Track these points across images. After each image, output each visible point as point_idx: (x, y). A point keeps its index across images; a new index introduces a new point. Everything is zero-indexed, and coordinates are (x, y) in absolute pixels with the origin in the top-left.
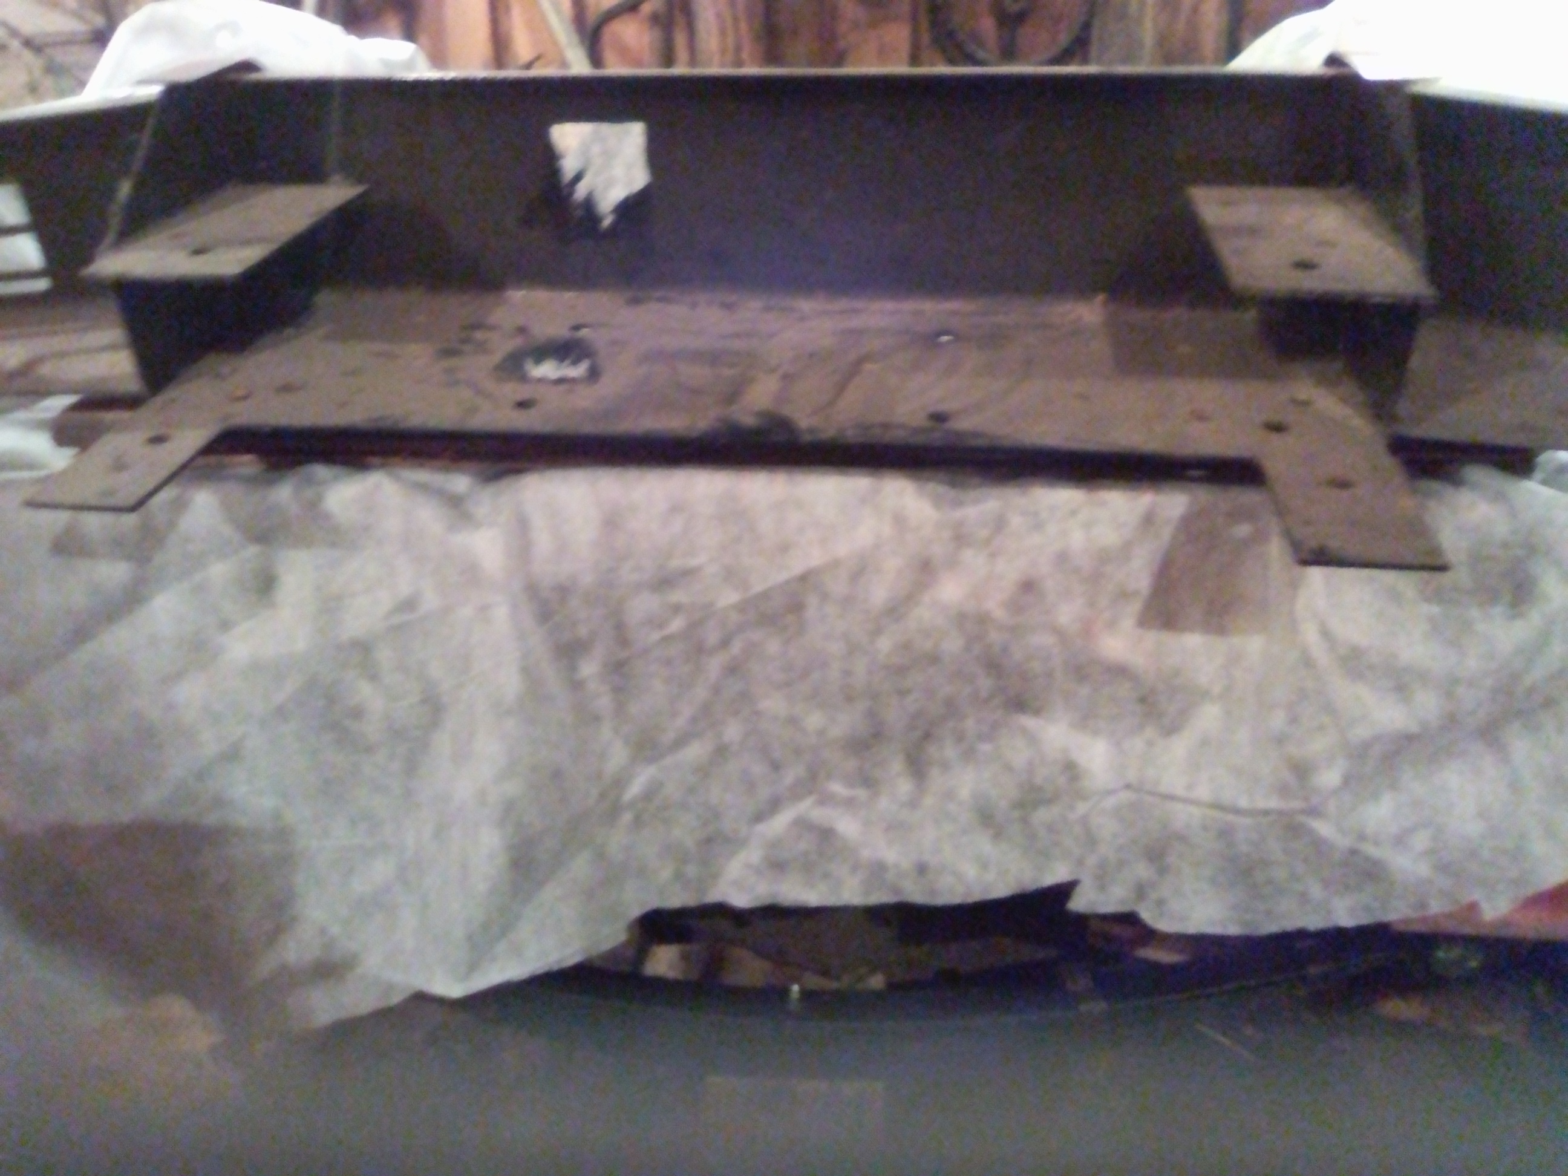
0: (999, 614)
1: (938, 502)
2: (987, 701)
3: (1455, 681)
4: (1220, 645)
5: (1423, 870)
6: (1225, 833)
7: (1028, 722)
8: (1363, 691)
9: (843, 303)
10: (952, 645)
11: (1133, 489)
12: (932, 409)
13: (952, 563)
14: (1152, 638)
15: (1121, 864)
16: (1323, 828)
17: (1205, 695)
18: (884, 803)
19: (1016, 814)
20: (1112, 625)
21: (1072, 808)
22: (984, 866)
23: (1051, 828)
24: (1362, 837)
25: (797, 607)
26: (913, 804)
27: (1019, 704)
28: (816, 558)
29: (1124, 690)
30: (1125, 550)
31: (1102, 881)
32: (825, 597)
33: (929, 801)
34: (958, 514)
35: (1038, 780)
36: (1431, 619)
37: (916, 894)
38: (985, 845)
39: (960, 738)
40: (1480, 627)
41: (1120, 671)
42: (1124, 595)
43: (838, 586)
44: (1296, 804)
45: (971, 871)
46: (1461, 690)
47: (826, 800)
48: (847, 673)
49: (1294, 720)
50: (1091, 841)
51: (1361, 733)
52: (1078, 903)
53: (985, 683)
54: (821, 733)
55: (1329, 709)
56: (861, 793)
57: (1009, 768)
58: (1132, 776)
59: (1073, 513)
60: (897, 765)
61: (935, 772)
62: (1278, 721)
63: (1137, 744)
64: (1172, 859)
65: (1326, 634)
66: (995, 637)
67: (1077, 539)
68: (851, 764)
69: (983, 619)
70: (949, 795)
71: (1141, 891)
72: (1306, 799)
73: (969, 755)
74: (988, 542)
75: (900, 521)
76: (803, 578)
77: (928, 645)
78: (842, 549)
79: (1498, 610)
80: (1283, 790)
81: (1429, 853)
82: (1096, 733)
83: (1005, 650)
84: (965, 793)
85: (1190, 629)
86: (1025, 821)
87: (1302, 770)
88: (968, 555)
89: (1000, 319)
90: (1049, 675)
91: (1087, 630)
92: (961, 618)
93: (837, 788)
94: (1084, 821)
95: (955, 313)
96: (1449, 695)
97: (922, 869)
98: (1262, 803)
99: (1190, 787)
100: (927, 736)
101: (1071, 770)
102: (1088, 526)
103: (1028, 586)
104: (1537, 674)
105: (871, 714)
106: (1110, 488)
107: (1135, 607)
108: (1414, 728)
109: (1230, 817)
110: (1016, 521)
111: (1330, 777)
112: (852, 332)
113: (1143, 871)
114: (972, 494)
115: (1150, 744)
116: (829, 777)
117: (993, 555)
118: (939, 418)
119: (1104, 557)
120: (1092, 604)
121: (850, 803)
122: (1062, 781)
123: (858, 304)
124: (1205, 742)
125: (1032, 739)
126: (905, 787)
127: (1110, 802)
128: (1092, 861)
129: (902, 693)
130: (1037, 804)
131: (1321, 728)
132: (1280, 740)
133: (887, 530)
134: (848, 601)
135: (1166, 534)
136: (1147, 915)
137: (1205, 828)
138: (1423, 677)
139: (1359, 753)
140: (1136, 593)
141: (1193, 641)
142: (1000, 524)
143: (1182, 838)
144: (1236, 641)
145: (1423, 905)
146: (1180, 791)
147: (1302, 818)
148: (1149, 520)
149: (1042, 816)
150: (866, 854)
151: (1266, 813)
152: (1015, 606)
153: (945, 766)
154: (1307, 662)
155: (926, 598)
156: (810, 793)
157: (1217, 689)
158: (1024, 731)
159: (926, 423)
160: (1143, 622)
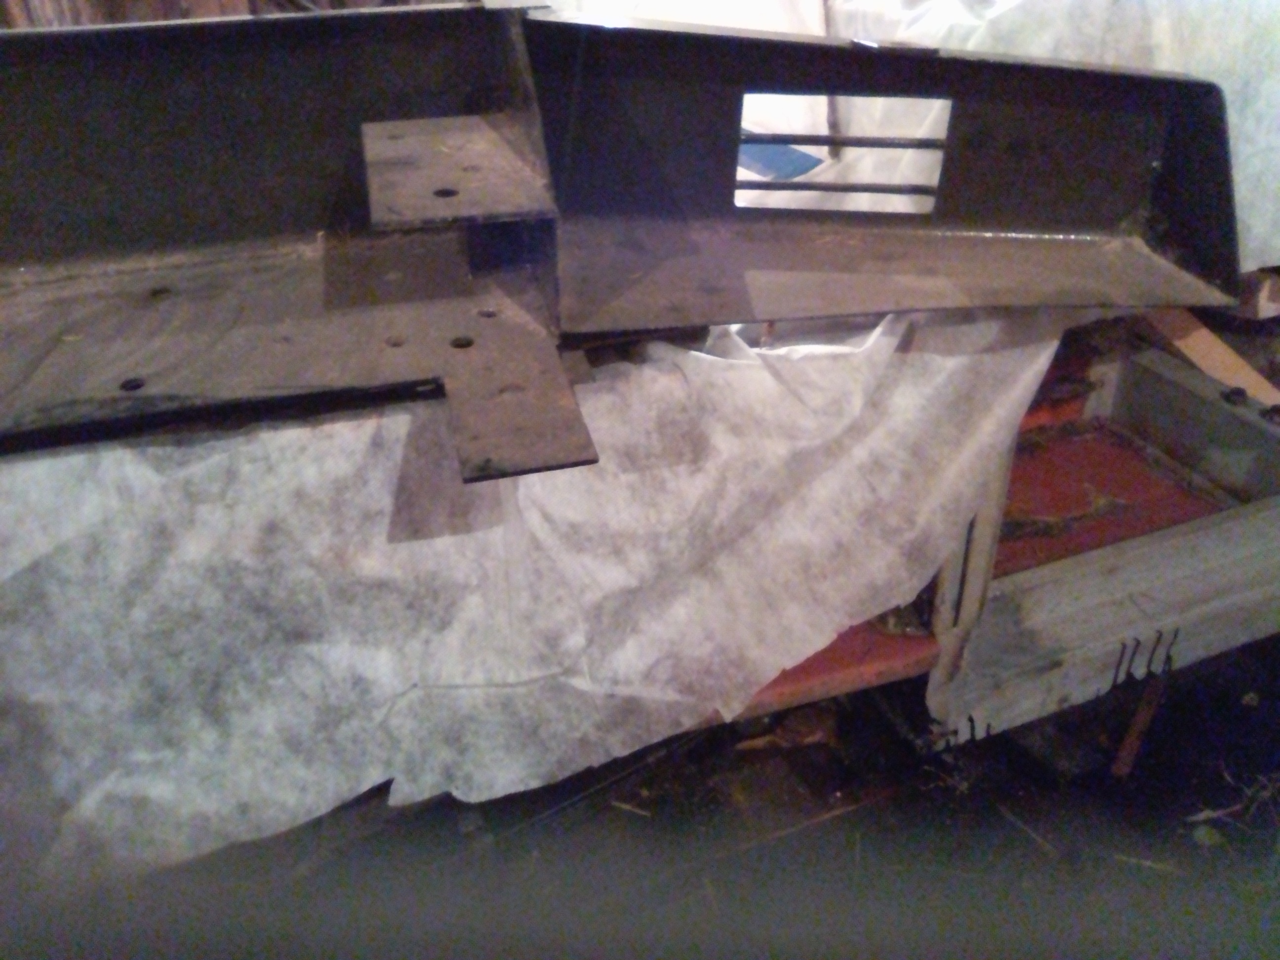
0: (248, 561)
1: (159, 466)
2: (266, 640)
3: (656, 537)
4: (470, 542)
5: (671, 695)
6: (507, 705)
7: (313, 648)
8: (587, 559)
9: (61, 270)
10: (211, 599)
11: (356, 417)
12: (123, 379)
13: (190, 522)
14: (405, 550)
15: (425, 754)
16: (581, 683)
17: (465, 587)
18: (193, 755)
19: (320, 736)
20: (365, 544)
21: (370, 719)
22: (304, 789)
23: (355, 740)
24: (615, 682)
25: (37, 596)
26: (222, 750)
27: (299, 636)
28: (42, 545)
29: (392, 601)
30: (360, 477)
31: (412, 773)
32: (64, 582)
33: (236, 744)
34: (182, 474)
35: (333, 700)
36: (631, 487)
37: (244, 833)
38: (299, 770)
39: (250, 679)
40: (671, 485)
41: (382, 585)
42: (368, 517)
43: (73, 568)
44: (556, 670)
45: (291, 798)
46: (664, 544)
47: (131, 770)
48: (111, 650)
49: (536, 598)
50: (395, 742)
51: (591, 597)
52: (397, 798)
53: (259, 626)
54: (104, 710)
55: (562, 582)
56: (168, 754)
57: (304, 696)
58: (416, 676)
59: (303, 449)
60: (195, 720)
61: (235, 717)
62: (524, 601)
63: (415, 646)
64: (468, 738)
65: (547, 518)
66: (250, 582)
67: (310, 474)
68: (147, 731)
69: (234, 569)
70: (255, 734)
71: (448, 774)
72: (560, 664)
73: (264, 693)
74: (222, 495)
75: (124, 490)
76: (34, 568)
77: (187, 605)
78: (69, 531)
79: (682, 469)
80: (542, 660)
81: (672, 680)
82: (377, 645)
83: (266, 592)
84: (269, 728)
85: (440, 534)
86: (330, 741)
87: (553, 640)
88: (203, 511)
89: (223, 266)
90: (318, 604)
91: (340, 557)
92: (212, 572)
93: (142, 756)
94: (384, 726)
95: (178, 267)
96: (656, 550)
97: (244, 808)
98: (525, 675)
99: (466, 674)
100: (216, 686)
101: (359, 682)
102: (319, 459)
103: (272, 528)
104: (722, 515)
105: (149, 682)
106: (333, 420)
107: (383, 526)
108: (634, 583)
109: (508, 690)
110: (246, 468)
111: (576, 640)
112: (60, 302)
113: (445, 754)
114: (199, 449)
115: (427, 642)
116: (128, 749)
117: (230, 507)
118: (132, 385)
119: (340, 487)
120: (339, 531)
121: (157, 766)
122: (353, 697)
123: (76, 269)
124: (472, 630)
125: (319, 665)
126: (210, 737)
127: (402, 703)
128: (399, 758)
129: (176, 655)
130: (337, 724)
131: (559, 600)
132: (528, 618)
133: (114, 503)
134: (89, 582)
135: (398, 453)
136: (458, 794)
137: (488, 705)
138: (632, 538)
139: (596, 613)
140: (380, 513)
141: (444, 543)
142: (231, 475)
143: (471, 718)
144: (480, 535)
145: (678, 723)
146: (459, 681)
147: (562, 679)
148: (377, 443)
149: (345, 730)
150: (185, 811)
151: (533, 681)
152: (264, 550)
153: (245, 709)
154: (537, 545)
155: (171, 560)
156: (112, 768)
157: (474, 581)
158: (311, 658)
159: (118, 393)
160: (392, 538)
